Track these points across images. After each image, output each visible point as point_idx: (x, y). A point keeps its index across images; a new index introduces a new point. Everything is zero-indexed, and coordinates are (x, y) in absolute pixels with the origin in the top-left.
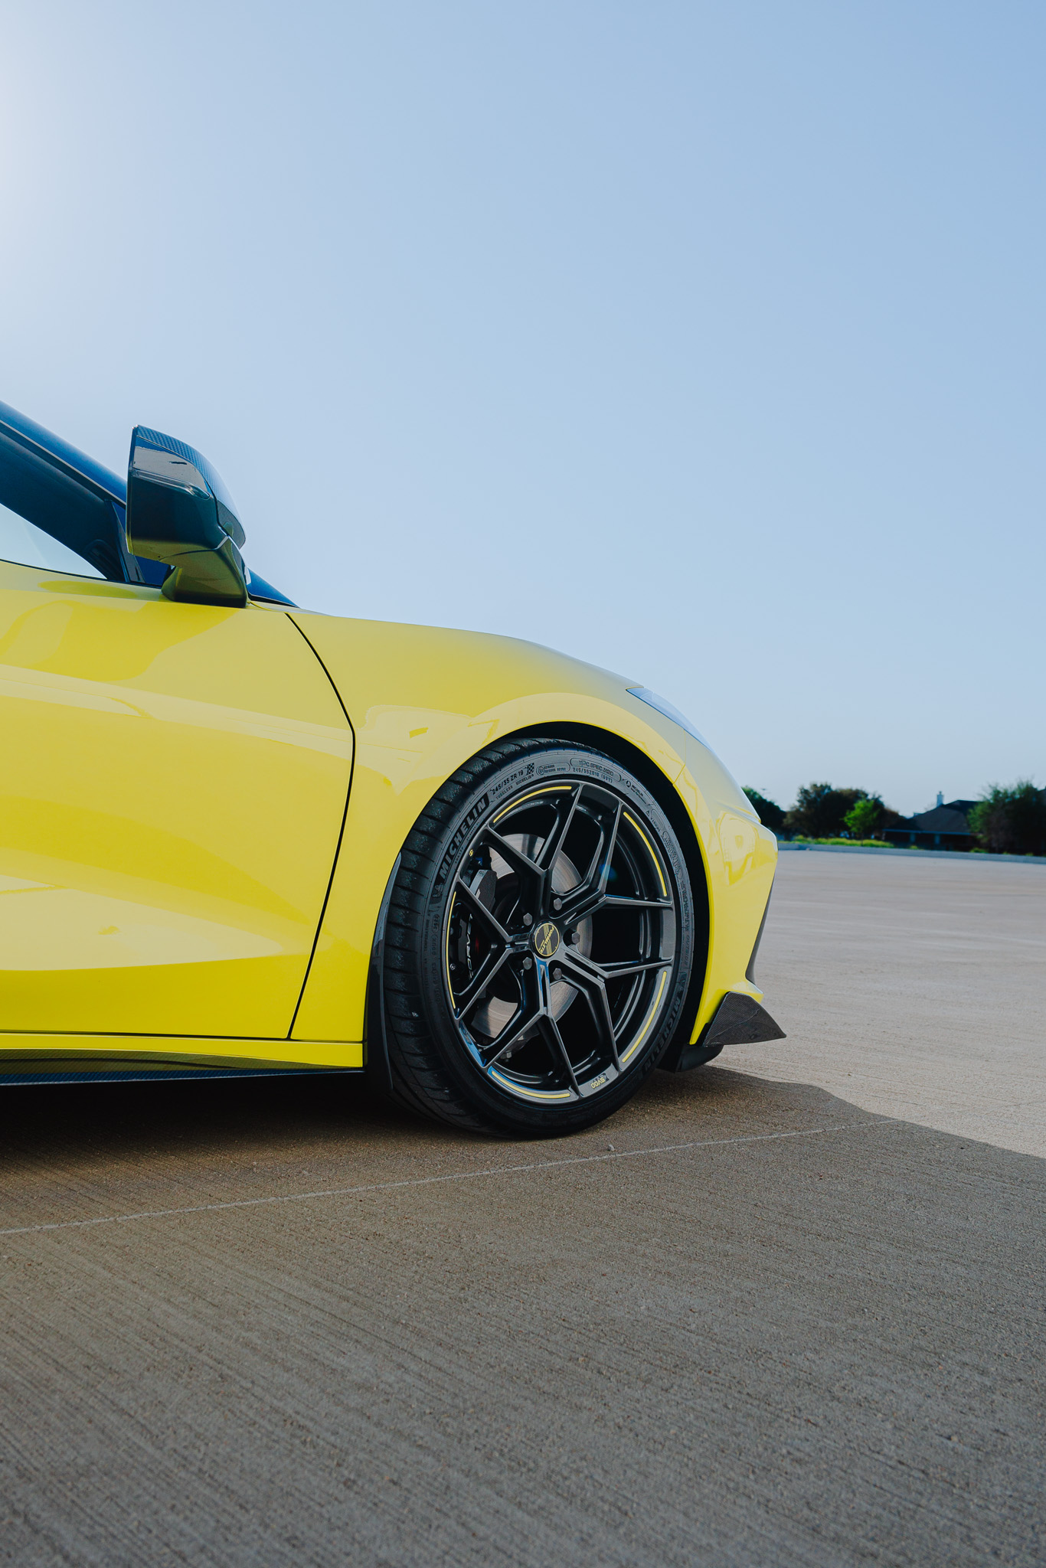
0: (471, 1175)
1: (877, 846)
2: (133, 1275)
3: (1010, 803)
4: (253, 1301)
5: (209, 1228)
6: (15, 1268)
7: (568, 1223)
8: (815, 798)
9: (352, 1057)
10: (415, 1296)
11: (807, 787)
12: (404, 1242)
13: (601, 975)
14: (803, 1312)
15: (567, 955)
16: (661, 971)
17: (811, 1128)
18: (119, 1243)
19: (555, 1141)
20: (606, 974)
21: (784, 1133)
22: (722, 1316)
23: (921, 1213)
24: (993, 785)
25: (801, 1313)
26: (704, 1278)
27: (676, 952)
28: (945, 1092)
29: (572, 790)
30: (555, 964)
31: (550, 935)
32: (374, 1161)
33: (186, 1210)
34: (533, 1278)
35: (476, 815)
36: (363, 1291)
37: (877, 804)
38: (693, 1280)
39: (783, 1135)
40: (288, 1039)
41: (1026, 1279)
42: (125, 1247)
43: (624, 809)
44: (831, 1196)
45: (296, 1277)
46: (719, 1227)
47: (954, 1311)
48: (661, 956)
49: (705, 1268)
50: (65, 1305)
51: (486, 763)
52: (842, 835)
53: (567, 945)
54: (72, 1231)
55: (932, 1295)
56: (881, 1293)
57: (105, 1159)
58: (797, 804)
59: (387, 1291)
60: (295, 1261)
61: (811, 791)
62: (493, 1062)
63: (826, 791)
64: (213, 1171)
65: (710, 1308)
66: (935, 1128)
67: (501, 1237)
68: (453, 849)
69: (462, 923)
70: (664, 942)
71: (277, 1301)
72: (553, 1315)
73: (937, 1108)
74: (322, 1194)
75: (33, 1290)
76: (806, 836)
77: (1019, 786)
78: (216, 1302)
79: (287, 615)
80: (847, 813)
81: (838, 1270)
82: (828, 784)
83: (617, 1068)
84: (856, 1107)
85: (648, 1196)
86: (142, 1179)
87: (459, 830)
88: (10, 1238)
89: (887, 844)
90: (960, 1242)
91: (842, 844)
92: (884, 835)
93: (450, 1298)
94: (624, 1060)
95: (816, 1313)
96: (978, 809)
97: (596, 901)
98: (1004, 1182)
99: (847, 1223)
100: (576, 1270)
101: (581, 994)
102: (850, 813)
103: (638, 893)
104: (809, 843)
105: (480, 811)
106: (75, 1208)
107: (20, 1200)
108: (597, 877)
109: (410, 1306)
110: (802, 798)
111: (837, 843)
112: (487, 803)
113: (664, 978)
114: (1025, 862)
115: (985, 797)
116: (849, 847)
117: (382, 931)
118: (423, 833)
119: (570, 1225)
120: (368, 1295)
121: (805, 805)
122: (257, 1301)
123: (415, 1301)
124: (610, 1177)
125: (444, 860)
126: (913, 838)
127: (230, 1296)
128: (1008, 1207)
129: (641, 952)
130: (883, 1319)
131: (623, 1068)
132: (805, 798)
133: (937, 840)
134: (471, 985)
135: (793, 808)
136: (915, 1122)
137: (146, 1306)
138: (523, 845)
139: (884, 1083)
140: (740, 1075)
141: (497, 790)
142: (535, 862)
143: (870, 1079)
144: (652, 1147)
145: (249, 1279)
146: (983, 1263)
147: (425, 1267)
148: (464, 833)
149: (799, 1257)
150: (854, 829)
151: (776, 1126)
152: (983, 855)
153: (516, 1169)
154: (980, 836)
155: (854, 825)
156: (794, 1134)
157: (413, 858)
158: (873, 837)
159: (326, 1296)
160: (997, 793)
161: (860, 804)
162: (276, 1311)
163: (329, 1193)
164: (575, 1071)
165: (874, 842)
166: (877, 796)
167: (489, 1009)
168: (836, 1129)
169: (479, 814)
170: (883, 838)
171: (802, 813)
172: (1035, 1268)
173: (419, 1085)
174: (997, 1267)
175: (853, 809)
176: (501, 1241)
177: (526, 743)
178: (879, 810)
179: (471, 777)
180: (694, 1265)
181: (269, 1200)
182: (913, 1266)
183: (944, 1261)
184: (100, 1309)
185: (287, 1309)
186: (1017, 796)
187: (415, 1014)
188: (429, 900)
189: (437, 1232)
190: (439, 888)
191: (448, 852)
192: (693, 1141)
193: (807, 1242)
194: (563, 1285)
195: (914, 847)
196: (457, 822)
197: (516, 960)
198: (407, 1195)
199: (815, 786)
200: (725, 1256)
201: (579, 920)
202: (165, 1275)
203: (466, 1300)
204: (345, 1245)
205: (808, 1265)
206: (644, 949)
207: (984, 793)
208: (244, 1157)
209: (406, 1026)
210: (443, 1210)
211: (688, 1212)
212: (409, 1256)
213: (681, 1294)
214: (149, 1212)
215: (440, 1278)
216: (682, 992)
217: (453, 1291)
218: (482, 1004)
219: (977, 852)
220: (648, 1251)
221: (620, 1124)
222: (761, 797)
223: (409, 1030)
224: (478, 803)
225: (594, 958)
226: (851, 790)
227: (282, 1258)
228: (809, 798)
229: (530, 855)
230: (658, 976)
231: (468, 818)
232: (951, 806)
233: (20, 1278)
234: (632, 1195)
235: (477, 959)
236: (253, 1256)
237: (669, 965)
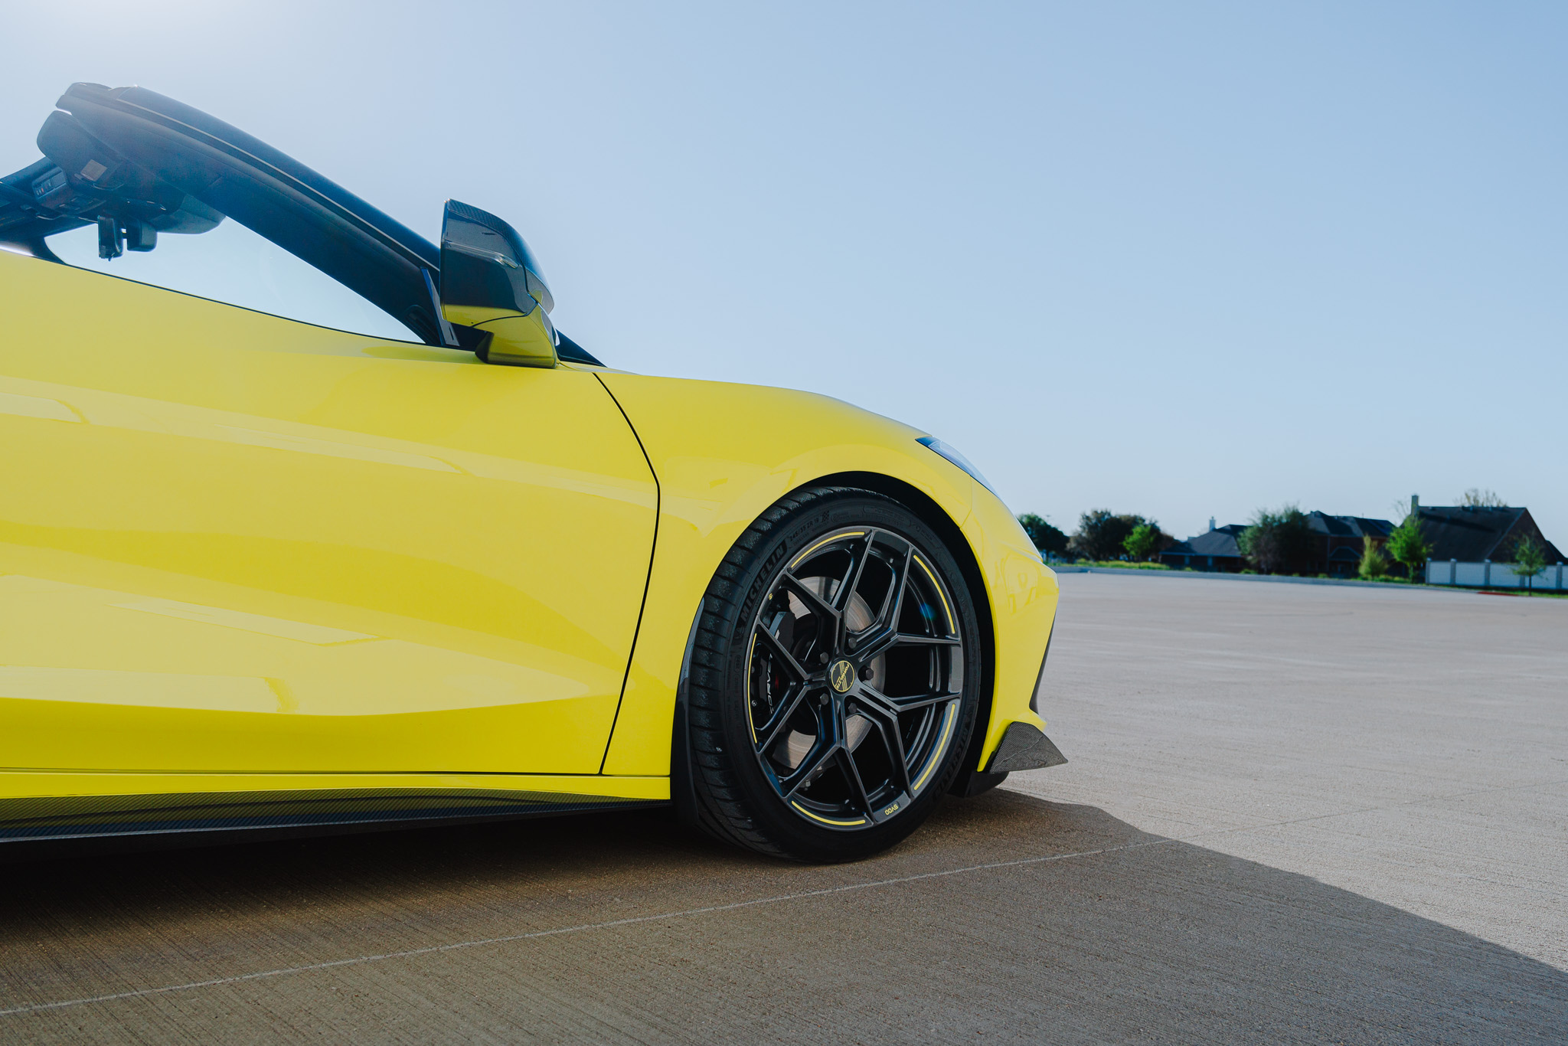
0: (773, 900)
1: (1154, 569)
2: (454, 1005)
3: (1277, 526)
4: (567, 1030)
5: (527, 956)
6: (343, 999)
7: (864, 946)
8: (1096, 524)
9: (660, 790)
10: (719, 1022)
11: (1089, 513)
12: (709, 968)
13: (893, 709)
14: (1083, 1032)
15: (862, 690)
16: (949, 703)
17: (1091, 849)
18: (442, 973)
19: (851, 865)
20: (898, 708)
21: (1065, 854)
22: (1007, 1038)
23: (1193, 932)
24: (1262, 510)
25: (1081, 1034)
26: (990, 1000)
27: (964, 686)
28: (1216, 811)
29: (866, 535)
30: (851, 699)
31: (845, 672)
32: (682, 888)
33: (505, 939)
34: (830, 1002)
35: (774, 561)
36: (671, 1017)
37: (1154, 530)
38: (980, 1002)
39: (1065, 856)
40: (600, 774)
41: (1292, 997)
42: (447, 976)
43: (914, 553)
44: (1109, 916)
45: (608, 1005)
46: (1005, 949)
47: (1224, 1030)
48: (950, 690)
49: (991, 990)
50: (389, 1036)
51: (784, 512)
52: (1121, 558)
53: (862, 681)
54: (398, 961)
55: (1203, 1014)
56: (1155, 1013)
57: (429, 889)
58: (1080, 529)
59: (693, 1017)
60: (607, 989)
61: (1092, 517)
62: (793, 794)
63: (1106, 517)
64: (530, 899)
65: (996, 1030)
66: (1207, 847)
67: (801, 962)
68: (753, 594)
69: (763, 662)
70: (952, 678)
71: (589, 1029)
72: (849, 1039)
73: (1209, 827)
74: (633, 920)
75: (360, 1021)
76: (1088, 559)
77: (1286, 511)
78: (532, 1031)
79: (595, 375)
80: (1126, 538)
81: (1116, 990)
82: (1108, 511)
83: (909, 795)
84: (1133, 827)
85: (939, 919)
86: (463, 909)
87: (759, 576)
88: (338, 969)
89: (1164, 566)
90: (1230, 961)
91: (1121, 566)
92: (1160, 558)
93: (752, 1024)
94: (915, 788)
95: (1095, 1034)
96: (1248, 533)
97: (888, 640)
98: (1271, 900)
99: (1124, 943)
100: (871, 993)
101: (875, 727)
102: (1129, 538)
103: (928, 631)
104: (1091, 565)
105: (779, 557)
106: (400, 938)
107: (348, 931)
108: (889, 616)
109: (714, 1032)
110: (1084, 524)
111: (1117, 566)
112: (785, 550)
113: (953, 710)
114: (1292, 582)
115: (1254, 521)
116: (1127, 570)
117: (688, 669)
118: (725, 578)
119: (865, 949)
120: (675, 1022)
121: (1087, 530)
122: (571, 1029)
123: (719, 1027)
124: (903, 901)
125: (745, 604)
126: (1187, 560)
127: (545, 1025)
128: (1275, 926)
129: (931, 685)
130: (1158, 1039)
131: (916, 796)
132: (1087, 524)
133: (1210, 562)
134: (771, 720)
135: (1075, 533)
136: (1189, 842)
137: (466, 1036)
138: (820, 587)
139: (1160, 803)
140: (1025, 797)
141: (794, 537)
142: (831, 604)
143: (1147, 799)
144: (943, 870)
145: (563, 1007)
146: (1252, 981)
147: (728, 992)
148: (763, 578)
149: (1079, 978)
150: (1133, 553)
151: (1058, 847)
152: (1253, 575)
153: (814, 893)
154: (1250, 558)
155: (1132, 549)
156: (1076, 855)
157: (716, 602)
158: (1150, 559)
159: (636, 1022)
160: (1265, 518)
161: (1137, 530)
162: (589, 1038)
163: (639, 920)
164: (870, 799)
165: (1151, 564)
166: (1153, 521)
167: (789, 742)
168: (1115, 849)
169: (778, 560)
170: (1160, 560)
171: (1084, 538)
172: (1300, 986)
173: (724, 815)
174: (1264, 986)
175: (1131, 533)
176: (801, 966)
177: (821, 492)
178: (1155, 535)
179: (769, 525)
180: (981, 987)
181: (583, 928)
182: (1186, 986)
183: (1215, 980)
184: (423, 1039)
185: (599, 1037)
186: (1284, 520)
187: (719, 749)
188: (731, 641)
189: (741, 957)
190: (740, 630)
191: (748, 597)
192: (981, 863)
193: (1087, 962)
194: (858, 1009)
195: (1188, 569)
196: (756, 568)
197: (814, 696)
198: (713, 921)
199: (1096, 512)
200: (1010, 977)
201: (873, 658)
202: (484, 1004)
203: (767, 1025)
204: (654, 971)
205: (1088, 986)
206: (934, 683)
207: (1253, 518)
208: (560, 885)
209: (710, 760)
210: (746, 935)
211: (976, 934)
212: (714, 982)
213: (969, 1016)
214: (470, 941)
215: (742, 1003)
216: (970, 723)
217: (755, 1017)
218: (783, 737)
219: (1247, 573)
220: (938, 973)
221: (913, 847)
222: (1045, 523)
223: (715, 764)
224: (776, 549)
225: (887, 692)
226: (1129, 516)
227: (594, 986)
228: (1090, 523)
229: (827, 597)
230: (947, 708)
231: (767, 565)
232: (1222, 530)
233: (347, 1009)
234: (924, 918)
235: (777, 696)
236: (567, 984)
237: (958, 698)
